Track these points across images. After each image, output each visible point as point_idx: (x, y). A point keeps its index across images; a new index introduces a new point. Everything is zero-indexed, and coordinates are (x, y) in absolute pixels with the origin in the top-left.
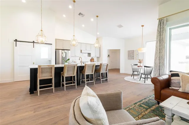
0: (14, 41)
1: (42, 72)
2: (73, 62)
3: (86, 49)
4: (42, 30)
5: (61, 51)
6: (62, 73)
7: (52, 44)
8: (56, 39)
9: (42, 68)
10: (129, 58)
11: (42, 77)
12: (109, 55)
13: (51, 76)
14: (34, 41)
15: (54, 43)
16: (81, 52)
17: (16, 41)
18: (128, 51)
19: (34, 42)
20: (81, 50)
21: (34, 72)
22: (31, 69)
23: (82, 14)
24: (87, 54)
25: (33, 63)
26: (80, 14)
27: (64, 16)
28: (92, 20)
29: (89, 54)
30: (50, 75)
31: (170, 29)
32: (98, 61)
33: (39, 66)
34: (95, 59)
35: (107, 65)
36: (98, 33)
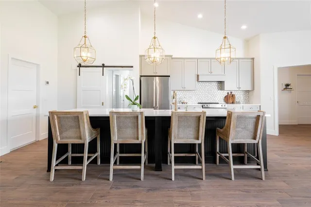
0: (78, 66)
3: (211, 72)
4: (85, 36)
7: (132, 67)
8: (141, 56)
12: (287, 85)
14: (103, 65)
16: (198, 80)
17: (80, 66)
20: (198, 76)
24: (215, 84)
25: (101, 104)
29: (221, 84)
32: (248, 101)
34: (239, 96)
35: (258, 118)
36: (244, 27)
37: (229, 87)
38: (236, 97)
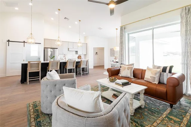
0: (7, 41)
1: (31, 67)
2: (61, 59)
4: (31, 34)
5: (49, 49)
6: (47, 67)
7: (40, 43)
8: (44, 39)
9: (31, 64)
10: (111, 55)
11: (31, 70)
12: (97, 53)
13: (38, 70)
15: (42, 42)
16: (68, 50)
18: (110, 49)
19: (24, 42)
21: (24, 67)
22: (23, 65)
23: (67, 19)
24: (75, 52)
25: (23, 60)
26: (65, 18)
27: (52, 19)
28: (76, 23)
29: (77, 52)
30: (37, 68)
31: (128, 34)
32: (85, 58)
33: (29, 62)
35: (87, 61)
36: (84, 33)
37: (80, 53)
38: (82, 56)
